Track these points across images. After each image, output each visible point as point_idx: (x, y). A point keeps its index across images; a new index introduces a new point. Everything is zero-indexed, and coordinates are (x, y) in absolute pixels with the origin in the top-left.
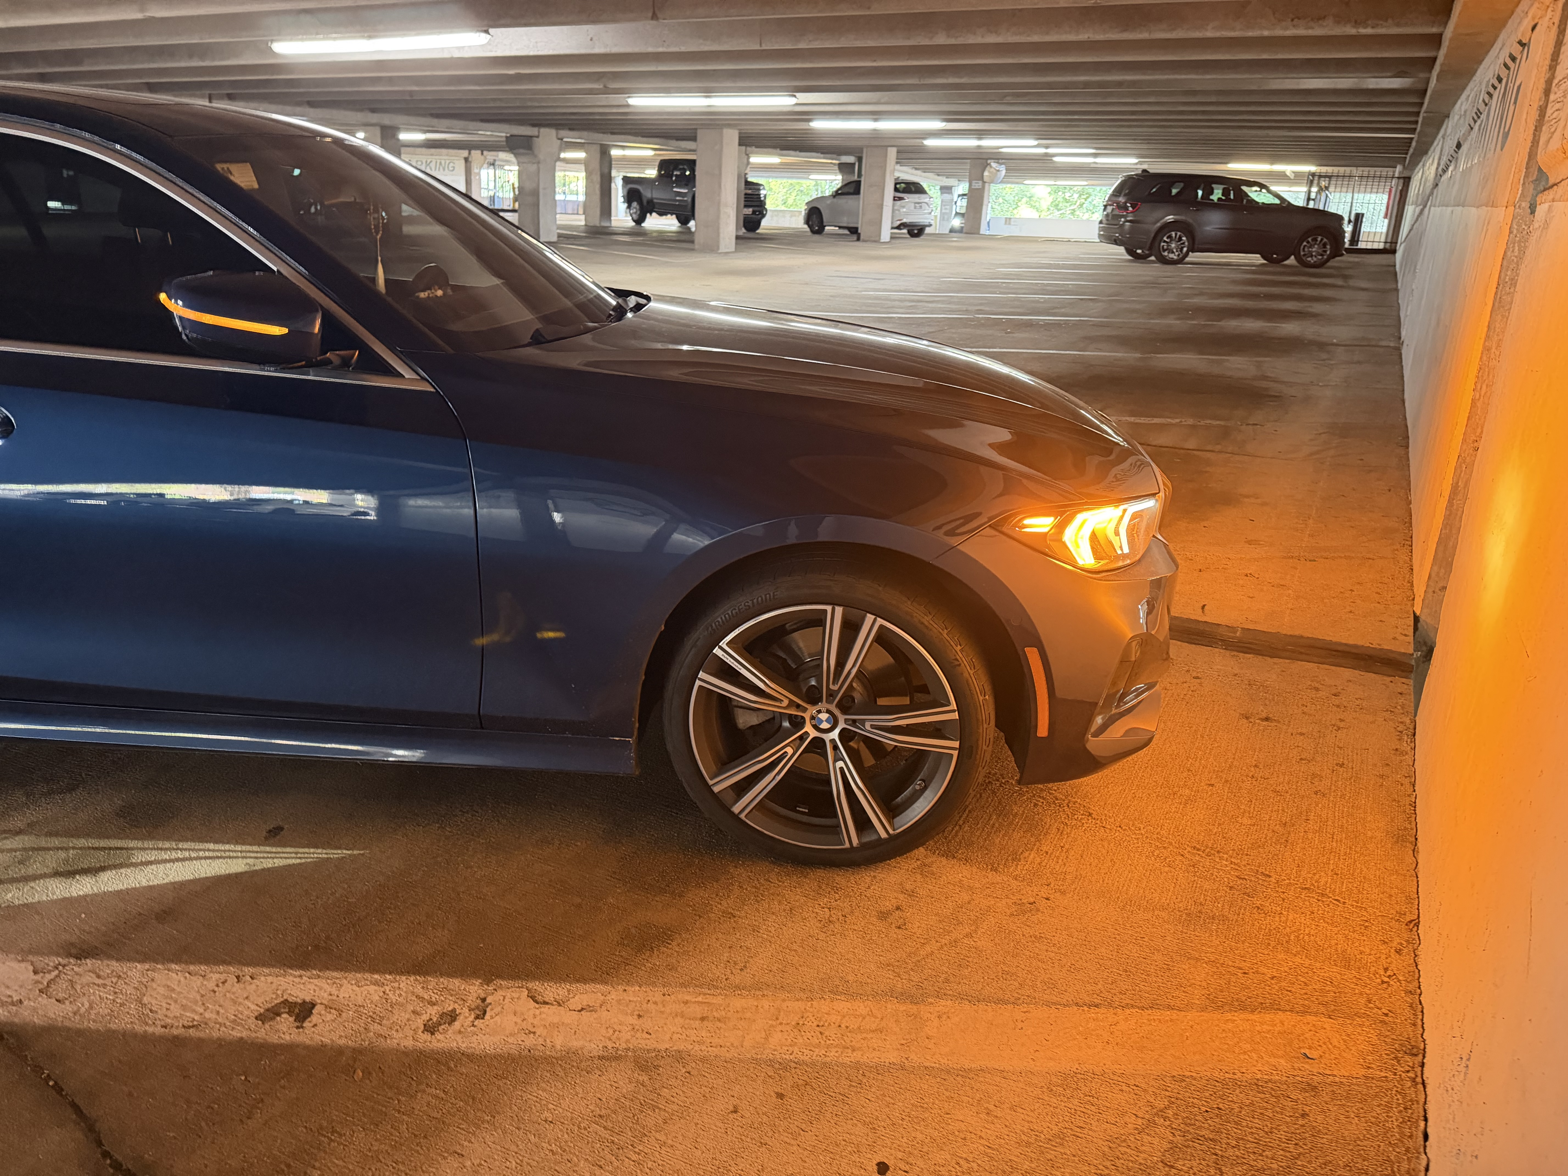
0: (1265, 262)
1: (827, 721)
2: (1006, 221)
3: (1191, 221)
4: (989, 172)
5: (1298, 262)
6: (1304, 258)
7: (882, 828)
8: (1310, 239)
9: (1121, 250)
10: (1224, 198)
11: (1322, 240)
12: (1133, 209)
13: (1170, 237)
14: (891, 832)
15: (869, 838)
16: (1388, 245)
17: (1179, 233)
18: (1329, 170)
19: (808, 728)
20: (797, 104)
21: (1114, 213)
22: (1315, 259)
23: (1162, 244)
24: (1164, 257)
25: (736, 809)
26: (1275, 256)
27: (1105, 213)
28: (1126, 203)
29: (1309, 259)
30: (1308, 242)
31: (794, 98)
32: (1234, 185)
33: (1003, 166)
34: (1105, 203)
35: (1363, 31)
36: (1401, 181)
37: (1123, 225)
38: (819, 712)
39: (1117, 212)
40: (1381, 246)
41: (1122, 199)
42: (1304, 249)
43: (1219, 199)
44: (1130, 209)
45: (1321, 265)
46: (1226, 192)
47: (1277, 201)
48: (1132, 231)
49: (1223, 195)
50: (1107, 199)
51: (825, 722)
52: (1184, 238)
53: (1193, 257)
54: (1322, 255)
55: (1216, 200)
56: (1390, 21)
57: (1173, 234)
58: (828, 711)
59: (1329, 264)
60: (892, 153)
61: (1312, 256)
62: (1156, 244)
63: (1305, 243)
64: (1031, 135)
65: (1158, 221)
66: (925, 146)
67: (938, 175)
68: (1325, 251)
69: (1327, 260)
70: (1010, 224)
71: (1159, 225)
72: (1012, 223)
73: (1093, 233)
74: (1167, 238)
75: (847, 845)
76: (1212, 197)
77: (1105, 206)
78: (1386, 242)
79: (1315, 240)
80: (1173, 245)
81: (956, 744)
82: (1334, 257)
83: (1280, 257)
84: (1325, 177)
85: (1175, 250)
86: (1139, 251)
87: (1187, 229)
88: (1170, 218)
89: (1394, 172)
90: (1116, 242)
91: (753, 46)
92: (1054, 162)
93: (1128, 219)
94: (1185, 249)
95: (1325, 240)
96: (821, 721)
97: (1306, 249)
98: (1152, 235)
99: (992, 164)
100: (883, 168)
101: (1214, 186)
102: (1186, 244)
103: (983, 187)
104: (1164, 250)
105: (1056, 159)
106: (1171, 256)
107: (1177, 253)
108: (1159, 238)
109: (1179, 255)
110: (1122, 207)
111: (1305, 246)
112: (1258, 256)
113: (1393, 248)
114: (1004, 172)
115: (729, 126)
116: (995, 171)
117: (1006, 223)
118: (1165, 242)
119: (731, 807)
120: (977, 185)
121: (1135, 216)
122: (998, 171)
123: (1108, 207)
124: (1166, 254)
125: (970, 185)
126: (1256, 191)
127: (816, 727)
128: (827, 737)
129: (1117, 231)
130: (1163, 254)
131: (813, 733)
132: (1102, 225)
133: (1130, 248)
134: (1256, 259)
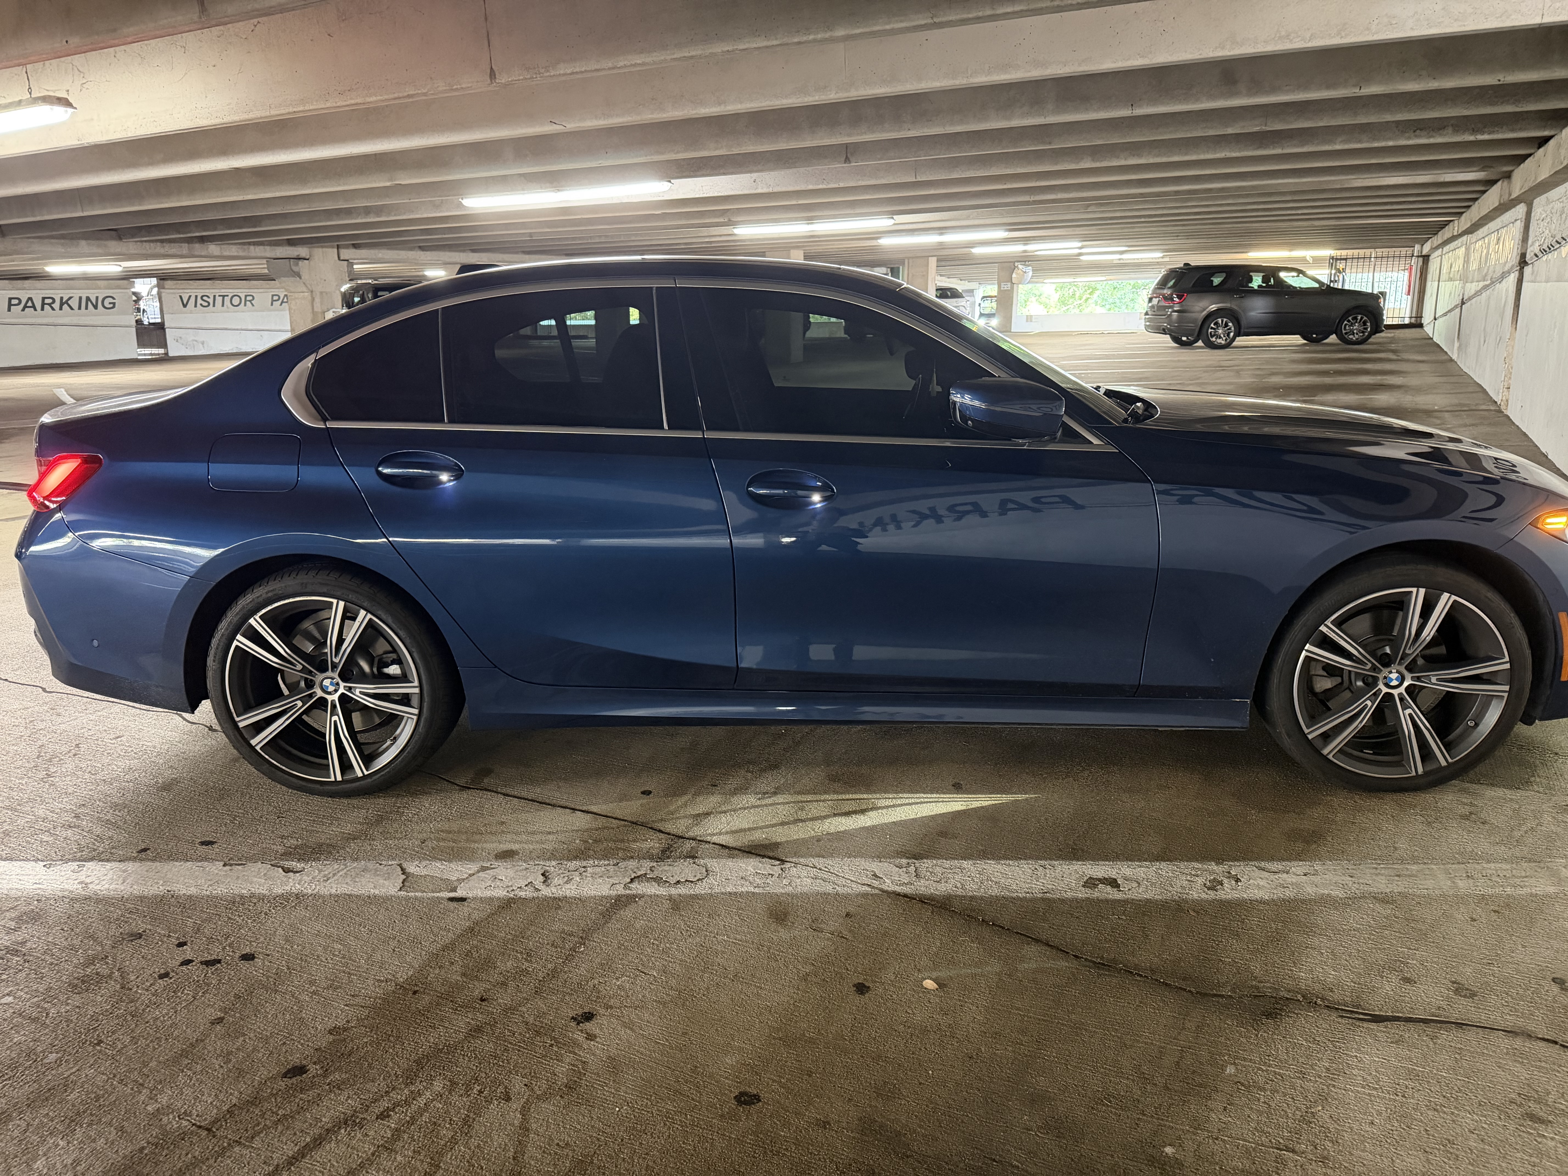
0: (1305, 342)
1: (1396, 679)
2: (1027, 319)
3: (1235, 308)
4: (1017, 274)
5: (1340, 340)
6: (1346, 336)
7: (1442, 758)
8: (1350, 318)
9: (1167, 338)
10: (1264, 285)
11: (1362, 318)
12: (1180, 299)
13: (1216, 324)
14: (1450, 760)
15: (1431, 767)
16: (1413, 320)
17: (1225, 320)
18: (1344, 253)
19: (1381, 686)
20: (894, 224)
21: (1160, 304)
22: (1357, 336)
23: (1210, 330)
24: (1212, 342)
25: (1325, 752)
26: (1314, 336)
27: (1150, 305)
28: (1172, 295)
29: (1351, 337)
30: (1349, 321)
31: (892, 220)
32: (1270, 273)
33: (1030, 268)
34: (1149, 296)
35: (1480, 137)
36: (1421, 259)
37: (1170, 315)
38: (1391, 672)
39: (1163, 303)
40: (1407, 321)
41: (1167, 292)
42: (1345, 327)
43: (1259, 286)
44: (1176, 299)
45: (1363, 341)
46: (1265, 280)
47: (1317, 285)
48: (1180, 320)
49: (1263, 282)
50: (1150, 293)
51: (1395, 681)
52: (1230, 324)
53: (1240, 341)
54: (1363, 332)
55: (1256, 288)
56: (1504, 127)
57: (1220, 320)
58: (1398, 672)
59: (1371, 340)
60: (933, 261)
61: (1353, 334)
62: (1204, 331)
63: (1346, 322)
64: (1077, 238)
65: (1204, 310)
66: (972, 253)
67: (961, 280)
68: (1366, 329)
69: (1369, 337)
70: (1031, 321)
71: (1205, 313)
72: (1033, 320)
73: (1138, 324)
74: (1214, 325)
75: (1414, 774)
76: (1250, 285)
77: (1150, 300)
78: (1411, 317)
79: (1355, 318)
80: (1220, 331)
81: (1507, 688)
82: (1374, 334)
83: (1320, 336)
84: (1341, 259)
85: (1222, 336)
86: (1184, 339)
87: (1233, 316)
88: (1213, 307)
89: (1413, 251)
90: (1164, 331)
91: (911, 179)
92: (1081, 261)
93: (1175, 309)
94: (1232, 334)
95: (1365, 318)
96: (1392, 680)
97: (1347, 328)
98: (1200, 323)
99: (1019, 266)
100: (925, 277)
101: (1251, 274)
102: (1233, 329)
103: (1012, 288)
104: (1212, 337)
105: (1082, 258)
106: (1219, 341)
107: (1224, 338)
108: (1206, 326)
109: (1226, 340)
110: (1168, 299)
111: (1346, 325)
112: (1298, 336)
113: (1419, 322)
114: (1031, 274)
115: (797, 247)
116: (1022, 273)
117: (1027, 321)
118: (1212, 328)
119: (1321, 750)
120: (1007, 286)
121: (1181, 306)
122: (1025, 272)
123: (1154, 299)
124: (1214, 339)
125: (999, 287)
126: (1293, 277)
127: (1387, 685)
128: (1395, 692)
129: (1166, 321)
130: (1211, 339)
131: (1385, 690)
132: (1147, 317)
133: (1176, 335)
134: (1297, 339)
